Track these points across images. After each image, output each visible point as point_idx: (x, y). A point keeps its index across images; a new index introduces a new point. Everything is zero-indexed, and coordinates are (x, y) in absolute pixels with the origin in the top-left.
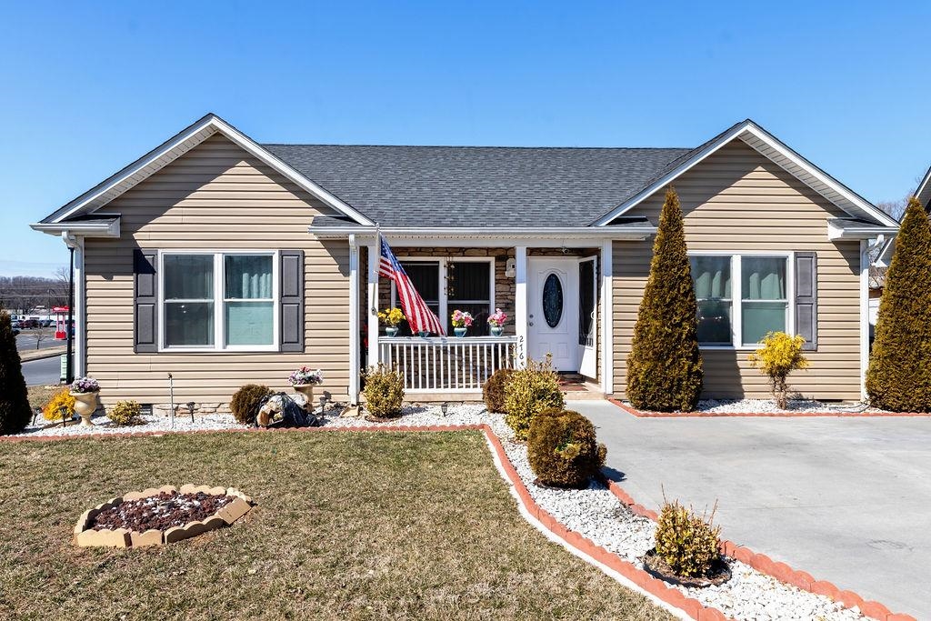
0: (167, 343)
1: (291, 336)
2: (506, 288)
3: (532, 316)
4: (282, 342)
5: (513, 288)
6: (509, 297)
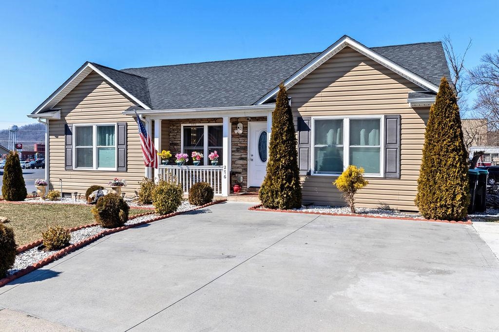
0: (77, 166)
1: (122, 164)
2: (237, 140)
3: (252, 155)
4: (118, 167)
5: (241, 139)
6: (239, 145)
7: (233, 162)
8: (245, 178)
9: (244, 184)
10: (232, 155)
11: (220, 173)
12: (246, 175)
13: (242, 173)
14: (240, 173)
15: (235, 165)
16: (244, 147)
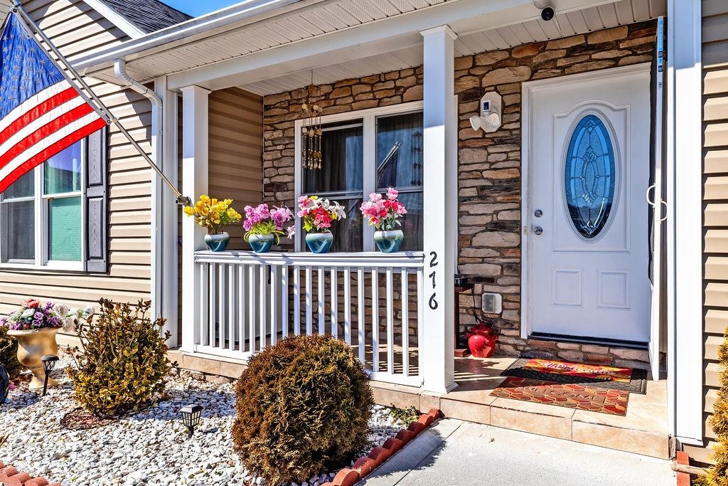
0: (6, 255)
1: (96, 250)
2: (479, 155)
3: (539, 213)
4: (88, 258)
5: (497, 154)
6: (486, 174)
7: (464, 241)
8: (513, 301)
9: (507, 322)
10: (460, 214)
11: (412, 279)
12: (513, 289)
13: (500, 281)
14: (491, 280)
15: (471, 252)
16: (508, 181)
